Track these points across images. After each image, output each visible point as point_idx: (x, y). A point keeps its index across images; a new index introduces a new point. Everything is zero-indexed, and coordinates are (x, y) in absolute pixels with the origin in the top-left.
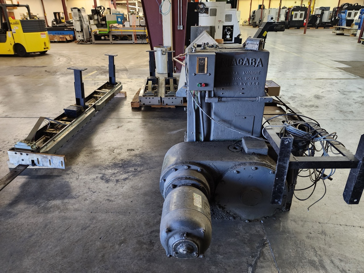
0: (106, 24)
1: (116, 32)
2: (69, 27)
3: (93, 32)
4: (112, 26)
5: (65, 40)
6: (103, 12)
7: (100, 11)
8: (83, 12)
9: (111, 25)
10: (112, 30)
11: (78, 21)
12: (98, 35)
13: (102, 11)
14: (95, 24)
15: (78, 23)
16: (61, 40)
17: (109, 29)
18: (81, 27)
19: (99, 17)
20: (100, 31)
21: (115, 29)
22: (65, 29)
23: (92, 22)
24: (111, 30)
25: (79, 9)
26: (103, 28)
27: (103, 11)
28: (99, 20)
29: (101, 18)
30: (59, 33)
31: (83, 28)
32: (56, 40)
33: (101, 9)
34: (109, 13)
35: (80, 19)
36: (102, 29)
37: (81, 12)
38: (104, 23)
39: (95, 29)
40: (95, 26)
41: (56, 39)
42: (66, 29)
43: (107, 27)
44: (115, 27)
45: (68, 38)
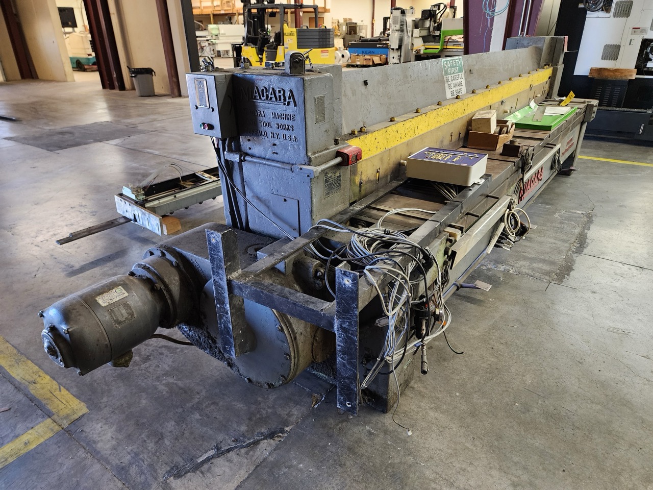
0: (439, 36)
1: (454, 50)
2: (384, 42)
3: (414, 51)
4: (449, 39)
5: (371, 64)
6: (442, 15)
7: (437, 12)
8: (410, 14)
9: (449, 37)
10: (448, 47)
11: (396, 31)
12: (422, 56)
13: (440, 12)
14: (420, 37)
15: (396, 35)
16: (365, 64)
17: (443, 45)
18: (399, 42)
19: (432, 23)
20: (426, 49)
21: (454, 45)
22: (378, 46)
23: (417, 32)
24: (445, 47)
25: (404, 10)
26: (433, 43)
27: (442, 12)
28: (431, 29)
29: (435, 25)
30: (368, 52)
31: (403, 44)
32: (358, 63)
33: (439, 9)
34: (451, 15)
35: (401, 28)
36: (431, 45)
37: (405, 16)
38: (437, 33)
39: (419, 45)
40: (421, 39)
41: (359, 61)
42: (379, 44)
43: (440, 43)
44: (454, 41)
45: (377, 60)
